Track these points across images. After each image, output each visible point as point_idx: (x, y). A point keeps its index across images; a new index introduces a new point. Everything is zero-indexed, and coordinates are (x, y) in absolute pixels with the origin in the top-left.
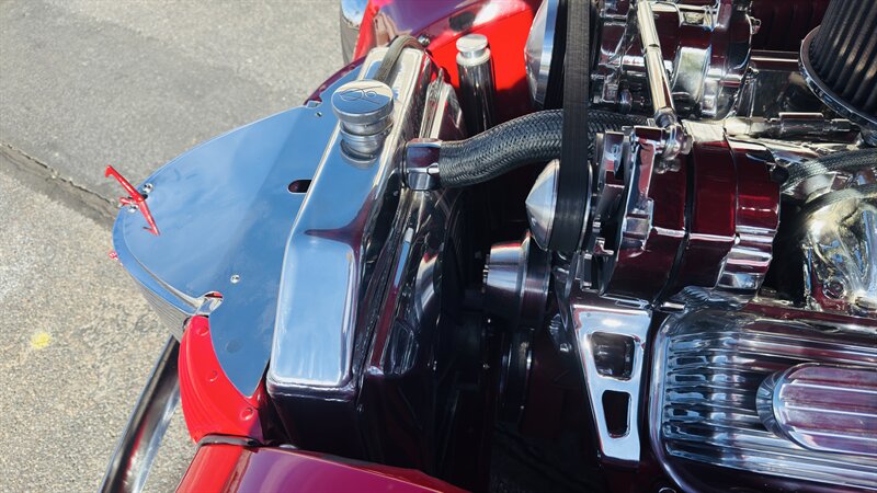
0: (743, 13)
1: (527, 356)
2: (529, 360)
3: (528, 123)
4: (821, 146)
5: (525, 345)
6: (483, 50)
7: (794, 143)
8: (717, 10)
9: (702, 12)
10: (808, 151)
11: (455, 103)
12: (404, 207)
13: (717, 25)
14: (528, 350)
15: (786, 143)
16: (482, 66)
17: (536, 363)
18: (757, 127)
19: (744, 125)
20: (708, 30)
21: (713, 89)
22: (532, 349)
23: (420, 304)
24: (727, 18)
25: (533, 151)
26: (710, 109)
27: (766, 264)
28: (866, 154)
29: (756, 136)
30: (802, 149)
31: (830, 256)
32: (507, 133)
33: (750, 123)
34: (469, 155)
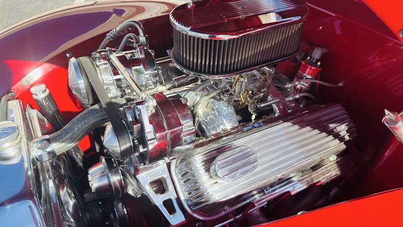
0: (147, 50)
1: (123, 208)
2: (125, 210)
3: (87, 114)
4: (190, 86)
5: (120, 204)
6: (45, 90)
7: (182, 88)
8: (139, 50)
9: (133, 53)
10: (187, 89)
11: (42, 117)
12: (42, 171)
13: (141, 56)
14: (122, 206)
15: (180, 88)
16: (47, 96)
17: (128, 209)
18: (168, 86)
19: (164, 87)
20: (139, 59)
21: (149, 79)
22: (124, 204)
23: (69, 211)
24: (143, 53)
25: (94, 124)
26: (151, 86)
27: (194, 130)
28: (203, 84)
29: (169, 89)
30: (185, 89)
31: (208, 119)
32: (79, 121)
33: (165, 85)
34: (65, 136)
